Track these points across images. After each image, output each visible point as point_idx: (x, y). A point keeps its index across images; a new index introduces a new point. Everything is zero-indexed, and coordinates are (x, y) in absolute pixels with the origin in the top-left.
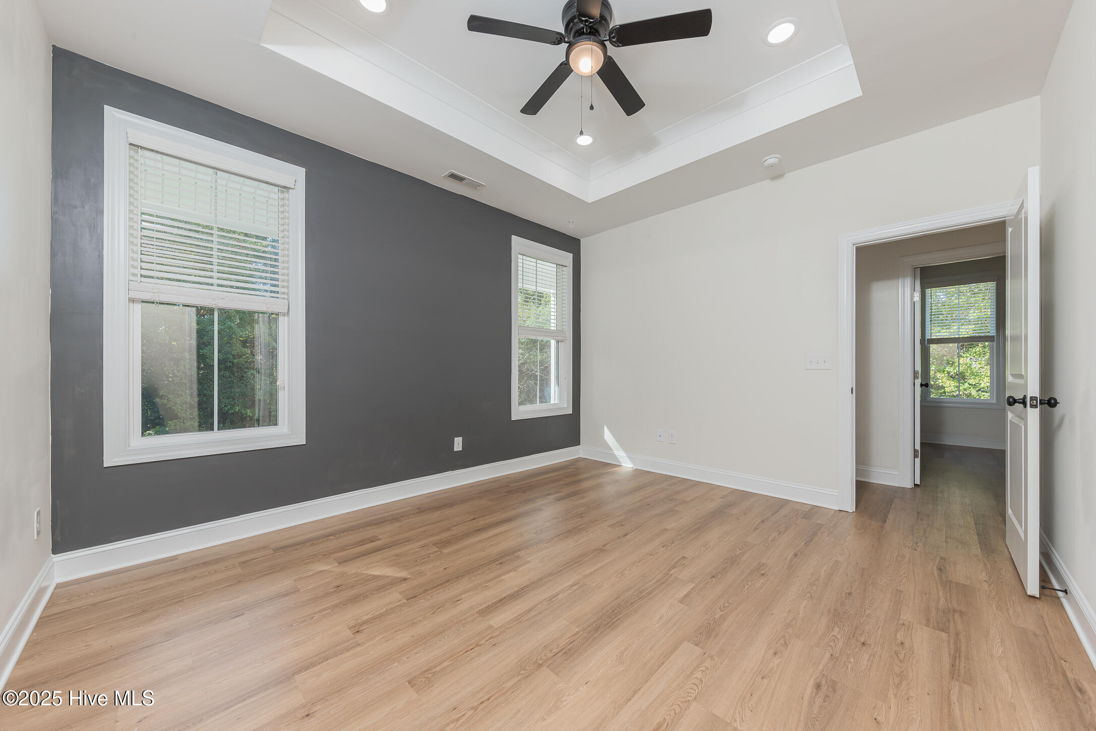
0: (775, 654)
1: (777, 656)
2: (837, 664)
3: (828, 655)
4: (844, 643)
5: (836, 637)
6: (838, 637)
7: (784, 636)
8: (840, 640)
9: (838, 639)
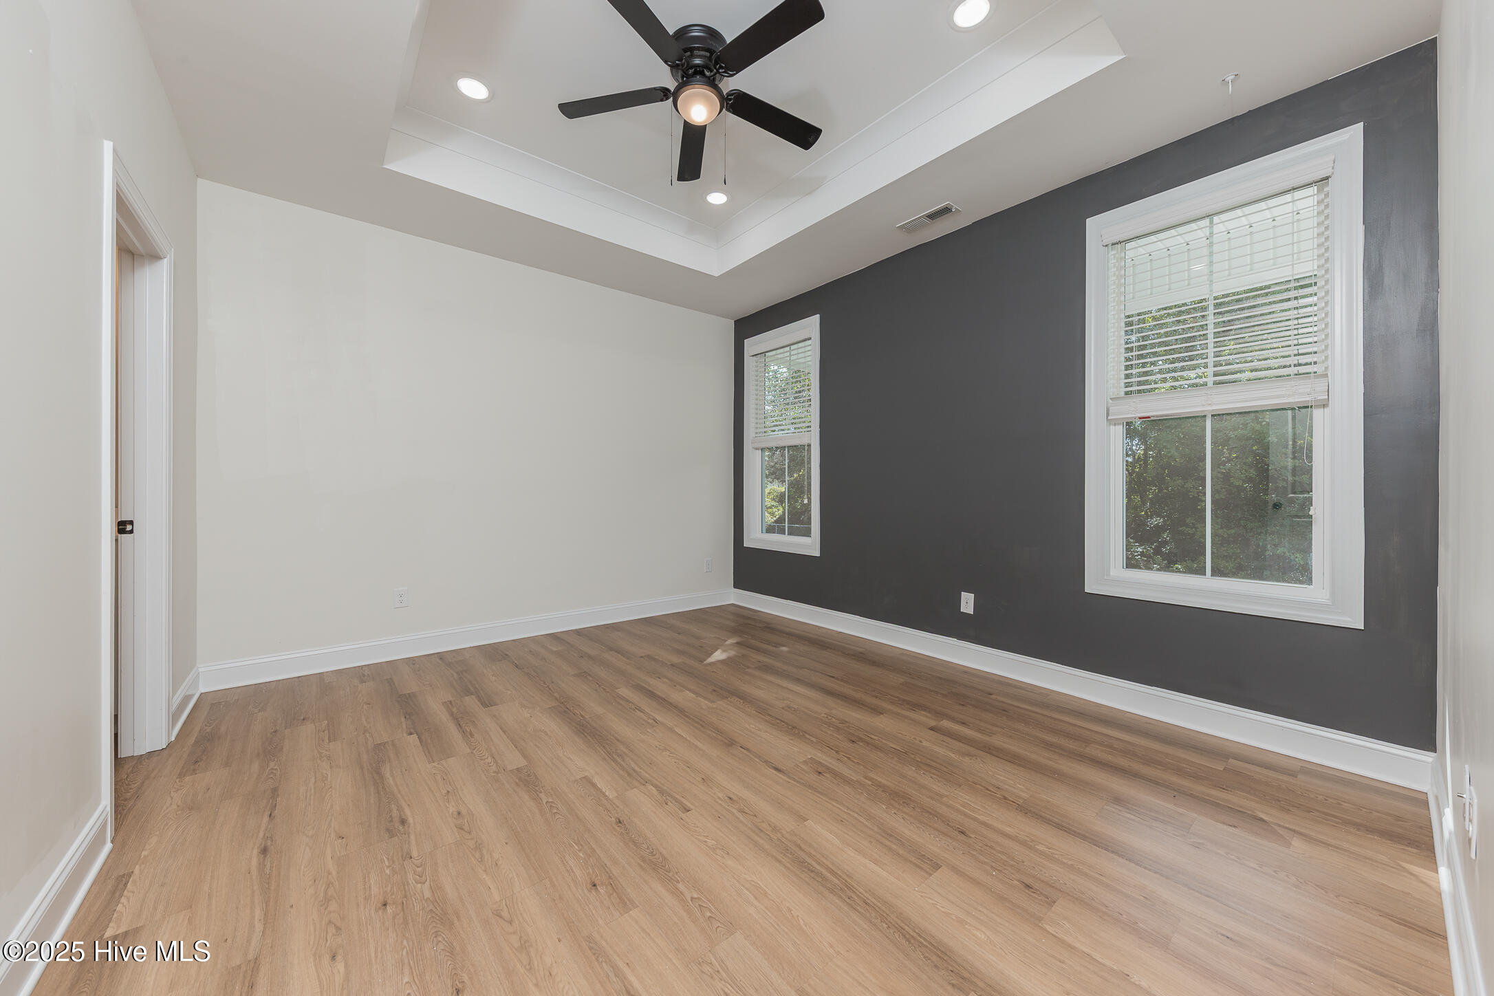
0: (459, 813)
1: (455, 813)
2: (400, 854)
3: (415, 854)
4: (408, 884)
5: (421, 883)
6: (419, 885)
7: (470, 833)
8: (414, 882)
9: (417, 883)
